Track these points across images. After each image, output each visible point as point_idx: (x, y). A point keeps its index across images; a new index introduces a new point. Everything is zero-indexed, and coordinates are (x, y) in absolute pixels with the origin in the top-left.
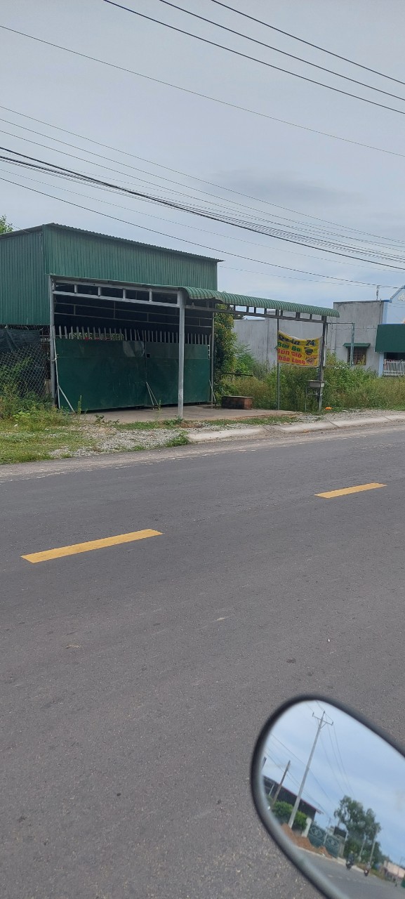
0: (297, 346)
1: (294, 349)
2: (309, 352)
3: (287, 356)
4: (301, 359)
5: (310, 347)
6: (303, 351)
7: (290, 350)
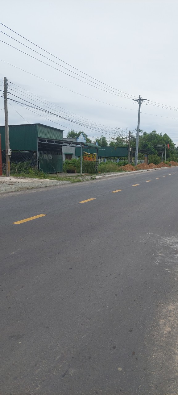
0: (89, 156)
1: (88, 156)
2: (93, 157)
3: (86, 158)
4: (91, 159)
5: (94, 156)
6: (91, 157)
7: (87, 157)
